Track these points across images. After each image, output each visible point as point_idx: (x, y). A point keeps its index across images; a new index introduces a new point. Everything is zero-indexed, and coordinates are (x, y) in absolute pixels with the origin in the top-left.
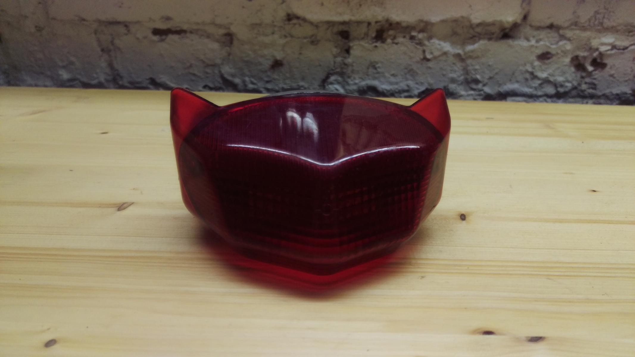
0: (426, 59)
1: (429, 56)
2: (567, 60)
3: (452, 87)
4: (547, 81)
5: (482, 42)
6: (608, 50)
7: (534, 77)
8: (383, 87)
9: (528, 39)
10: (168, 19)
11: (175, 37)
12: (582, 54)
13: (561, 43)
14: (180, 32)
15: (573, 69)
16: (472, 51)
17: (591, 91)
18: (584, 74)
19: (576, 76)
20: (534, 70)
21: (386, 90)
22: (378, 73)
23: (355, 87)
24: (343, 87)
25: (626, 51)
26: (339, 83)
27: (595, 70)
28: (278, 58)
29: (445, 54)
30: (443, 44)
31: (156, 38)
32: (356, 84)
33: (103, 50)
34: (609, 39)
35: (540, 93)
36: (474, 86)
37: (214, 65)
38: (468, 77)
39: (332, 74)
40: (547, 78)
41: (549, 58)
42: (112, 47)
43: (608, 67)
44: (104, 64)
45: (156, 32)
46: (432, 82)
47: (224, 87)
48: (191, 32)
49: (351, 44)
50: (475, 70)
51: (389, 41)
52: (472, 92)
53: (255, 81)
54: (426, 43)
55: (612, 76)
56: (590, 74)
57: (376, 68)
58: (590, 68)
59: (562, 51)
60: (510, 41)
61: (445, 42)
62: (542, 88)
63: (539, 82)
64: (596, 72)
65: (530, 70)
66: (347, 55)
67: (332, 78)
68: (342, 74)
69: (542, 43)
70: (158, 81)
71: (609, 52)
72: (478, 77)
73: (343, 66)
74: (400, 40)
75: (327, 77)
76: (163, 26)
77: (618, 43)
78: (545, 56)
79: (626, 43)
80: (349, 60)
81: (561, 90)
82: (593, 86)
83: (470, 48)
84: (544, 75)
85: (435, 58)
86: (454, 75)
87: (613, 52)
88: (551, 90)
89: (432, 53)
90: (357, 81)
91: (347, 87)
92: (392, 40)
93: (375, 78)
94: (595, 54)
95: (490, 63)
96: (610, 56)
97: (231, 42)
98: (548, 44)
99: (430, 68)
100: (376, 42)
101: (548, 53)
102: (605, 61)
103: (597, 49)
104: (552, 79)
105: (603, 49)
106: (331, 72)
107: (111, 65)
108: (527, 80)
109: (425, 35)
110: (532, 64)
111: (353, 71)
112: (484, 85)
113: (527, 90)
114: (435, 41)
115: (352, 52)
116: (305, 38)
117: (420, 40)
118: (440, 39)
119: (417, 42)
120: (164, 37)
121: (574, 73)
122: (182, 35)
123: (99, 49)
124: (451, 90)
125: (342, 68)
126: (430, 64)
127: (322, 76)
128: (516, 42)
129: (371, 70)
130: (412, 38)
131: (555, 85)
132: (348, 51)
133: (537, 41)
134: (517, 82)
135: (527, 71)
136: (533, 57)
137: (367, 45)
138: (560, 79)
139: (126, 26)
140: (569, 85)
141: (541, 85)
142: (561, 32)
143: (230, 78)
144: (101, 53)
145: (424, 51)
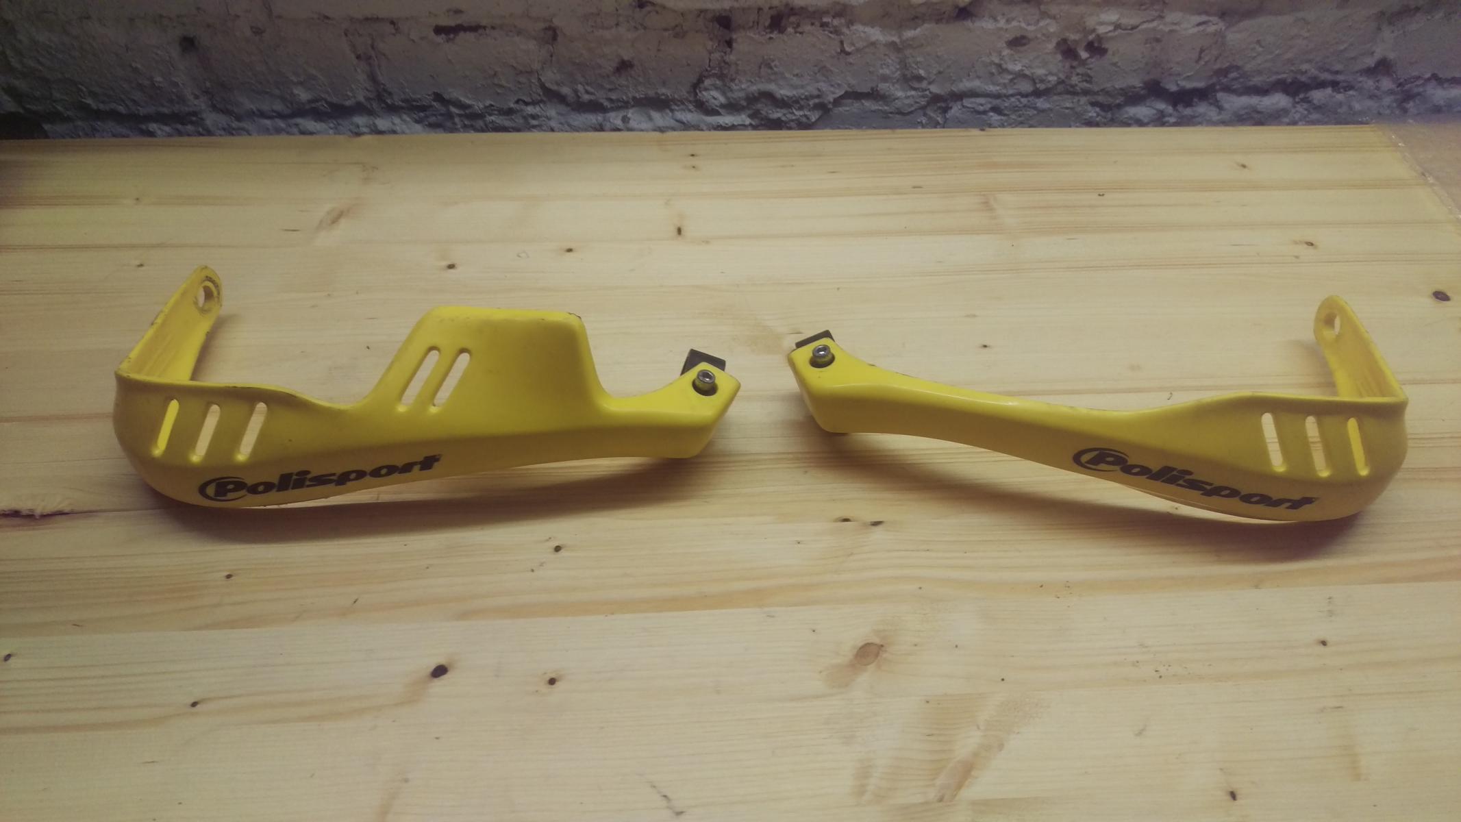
0: (843, 51)
1: (848, 49)
2: (1051, 46)
3: (883, 87)
4: (1021, 75)
5: (926, 26)
6: (1110, 31)
7: (1002, 70)
8: (783, 92)
9: (995, 19)
10: (458, 12)
11: (470, 36)
12: (1073, 37)
13: (1042, 24)
14: (474, 29)
15: (1059, 57)
16: (913, 39)
17: (1085, 85)
18: (1075, 63)
19: (1064, 67)
20: (1002, 62)
21: (787, 97)
22: (775, 73)
23: (742, 94)
24: (724, 93)
25: (1135, 30)
26: (717, 88)
27: (1091, 57)
28: (626, 58)
29: (873, 44)
30: (868, 29)
31: (440, 39)
32: (743, 90)
33: (358, 57)
34: (1112, 16)
35: (1011, 92)
36: (916, 85)
37: (530, 72)
38: (906, 72)
39: (706, 77)
40: (1022, 70)
41: (1024, 45)
42: (373, 53)
43: (1110, 52)
44: (362, 77)
45: (439, 30)
46: (853, 82)
47: (545, 99)
48: (493, 28)
49: (734, 36)
50: (917, 63)
51: (790, 30)
52: (913, 93)
53: (592, 90)
54: (845, 30)
55: (1115, 64)
56: (1083, 63)
57: (771, 68)
58: (1084, 55)
59: (1044, 35)
60: (969, 23)
61: (873, 27)
62: (1015, 84)
63: (1010, 77)
64: (1093, 60)
65: (997, 61)
66: (728, 50)
67: (707, 82)
68: (721, 77)
69: (1014, 23)
70: (446, 96)
71: (1110, 34)
72: (922, 72)
73: (723, 64)
74: (807, 28)
75: (700, 81)
76: (451, 22)
77: (1124, 21)
78: (1018, 42)
79: (1133, 21)
80: (732, 58)
81: (1041, 87)
82: (1088, 79)
83: (909, 34)
84: (1018, 67)
85: (858, 50)
86: (887, 71)
87: (1116, 33)
88: (1026, 87)
89: (853, 44)
90: (743, 86)
91: (729, 94)
92: (794, 28)
93: (770, 81)
94: (1091, 37)
95: (939, 54)
96: (1112, 38)
97: (555, 38)
98: (1023, 25)
99: (851, 64)
100: (771, 32)
101: (1023, 37)
102: (1105, 45)
103: (1094, 30)
104: (1027, 72)
105: (1102, 30)
106: (706, 74)
107: (373, 78)
108: (992, 74)
109: (843, 21)
110: (1000, 53)
111: (737, 72)
112: (930, 83)
113: (992, 88)
114: (859, 27)
115: (734, 45)
116: (666, 30)
117: (835, 27)
118: (865, 24)
119: (831, 29)
120: (452, 36)
121: (1060, 61)
122: (480, 31)
123: (353, 56)
124: (882, 92)
125: (721, 68)
126: (851, 59)
127: (694, 79)
128: (978, 24)
129: (764, 71)
130: (823, 25)
131: (1033, 80)
132: (729, 43)
133: (1008, 21)
134: (979, 77)
135: (992, 63)
136: (1001, 44)
137: (757, 37)
138: (1040, 72)
139: (392, 23)
140: (1053, 79)
141: (1011, 80)
142: (1042, 7)
143: (554, 88)
144: (355, 61)
145: (842, 43)
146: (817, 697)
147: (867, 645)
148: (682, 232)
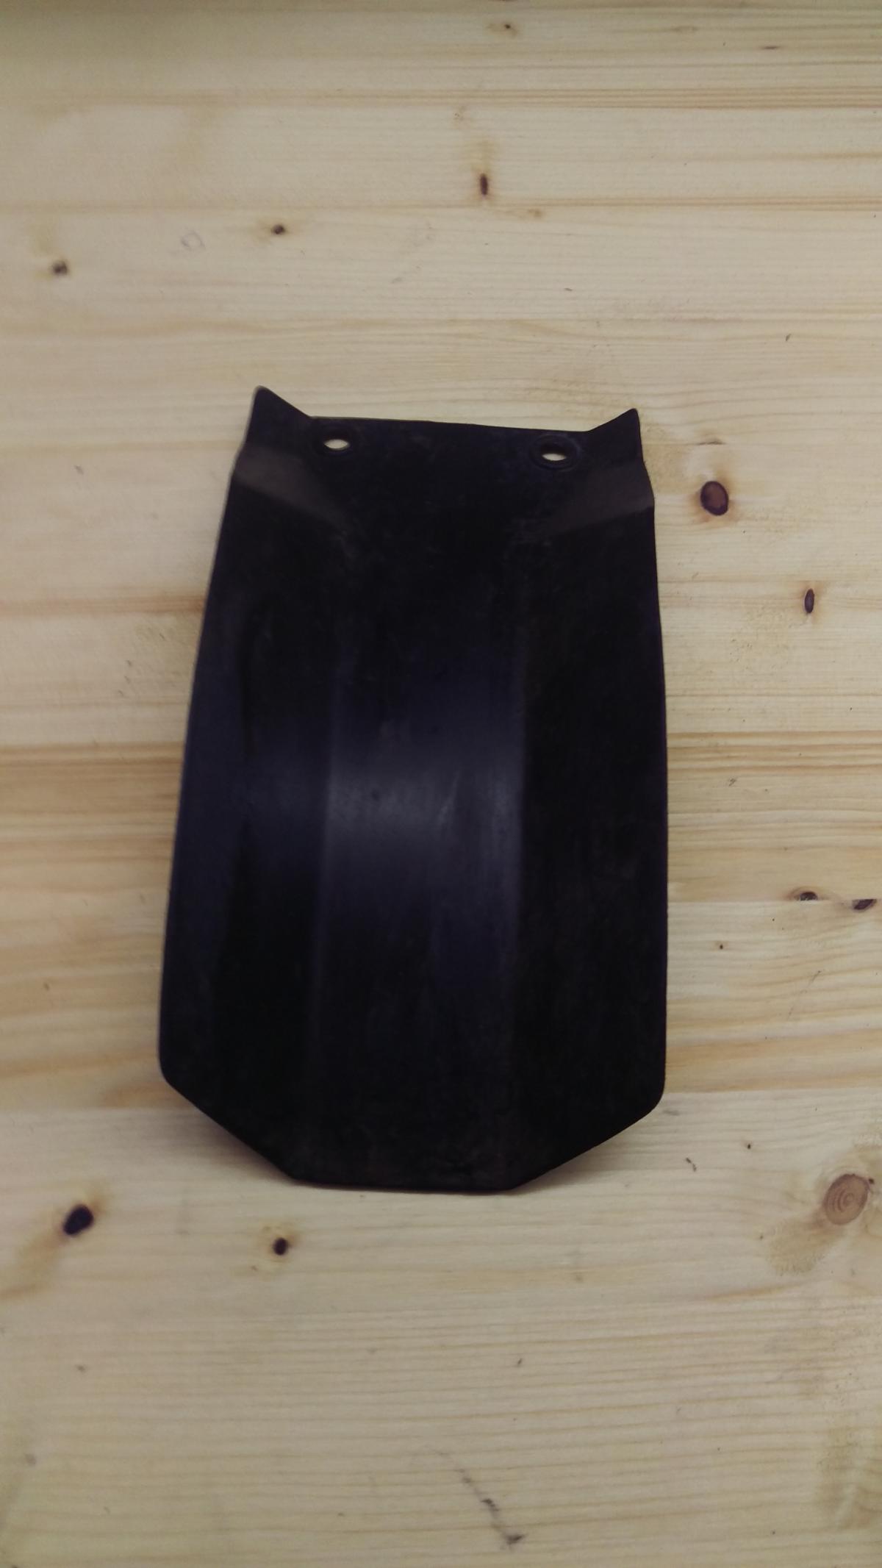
146: (753, 1292)
147: (846, 1178)
148: (491, 189)
